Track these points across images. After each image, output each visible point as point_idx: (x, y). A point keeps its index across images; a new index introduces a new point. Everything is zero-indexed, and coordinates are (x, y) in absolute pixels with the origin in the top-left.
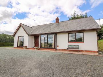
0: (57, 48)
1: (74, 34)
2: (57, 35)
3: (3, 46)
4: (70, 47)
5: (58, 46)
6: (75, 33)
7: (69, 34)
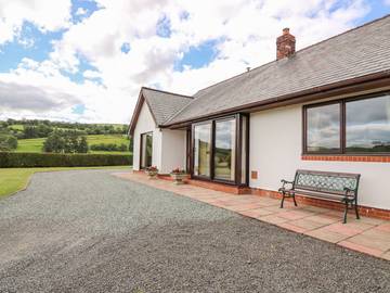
0: (253, 184)
1: (337, 106)
2: (252, 120)
3: (125, 165)
4: (303, 180)
5: (255, 175)
6: (343, 101)
7: (305, 108)
